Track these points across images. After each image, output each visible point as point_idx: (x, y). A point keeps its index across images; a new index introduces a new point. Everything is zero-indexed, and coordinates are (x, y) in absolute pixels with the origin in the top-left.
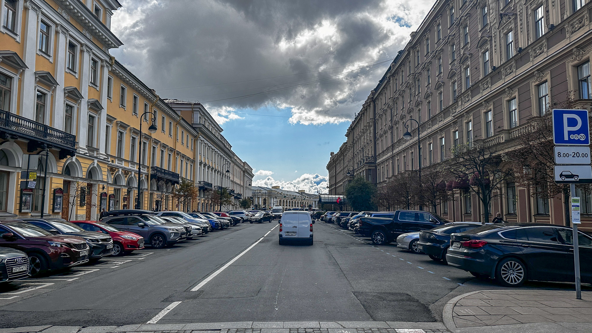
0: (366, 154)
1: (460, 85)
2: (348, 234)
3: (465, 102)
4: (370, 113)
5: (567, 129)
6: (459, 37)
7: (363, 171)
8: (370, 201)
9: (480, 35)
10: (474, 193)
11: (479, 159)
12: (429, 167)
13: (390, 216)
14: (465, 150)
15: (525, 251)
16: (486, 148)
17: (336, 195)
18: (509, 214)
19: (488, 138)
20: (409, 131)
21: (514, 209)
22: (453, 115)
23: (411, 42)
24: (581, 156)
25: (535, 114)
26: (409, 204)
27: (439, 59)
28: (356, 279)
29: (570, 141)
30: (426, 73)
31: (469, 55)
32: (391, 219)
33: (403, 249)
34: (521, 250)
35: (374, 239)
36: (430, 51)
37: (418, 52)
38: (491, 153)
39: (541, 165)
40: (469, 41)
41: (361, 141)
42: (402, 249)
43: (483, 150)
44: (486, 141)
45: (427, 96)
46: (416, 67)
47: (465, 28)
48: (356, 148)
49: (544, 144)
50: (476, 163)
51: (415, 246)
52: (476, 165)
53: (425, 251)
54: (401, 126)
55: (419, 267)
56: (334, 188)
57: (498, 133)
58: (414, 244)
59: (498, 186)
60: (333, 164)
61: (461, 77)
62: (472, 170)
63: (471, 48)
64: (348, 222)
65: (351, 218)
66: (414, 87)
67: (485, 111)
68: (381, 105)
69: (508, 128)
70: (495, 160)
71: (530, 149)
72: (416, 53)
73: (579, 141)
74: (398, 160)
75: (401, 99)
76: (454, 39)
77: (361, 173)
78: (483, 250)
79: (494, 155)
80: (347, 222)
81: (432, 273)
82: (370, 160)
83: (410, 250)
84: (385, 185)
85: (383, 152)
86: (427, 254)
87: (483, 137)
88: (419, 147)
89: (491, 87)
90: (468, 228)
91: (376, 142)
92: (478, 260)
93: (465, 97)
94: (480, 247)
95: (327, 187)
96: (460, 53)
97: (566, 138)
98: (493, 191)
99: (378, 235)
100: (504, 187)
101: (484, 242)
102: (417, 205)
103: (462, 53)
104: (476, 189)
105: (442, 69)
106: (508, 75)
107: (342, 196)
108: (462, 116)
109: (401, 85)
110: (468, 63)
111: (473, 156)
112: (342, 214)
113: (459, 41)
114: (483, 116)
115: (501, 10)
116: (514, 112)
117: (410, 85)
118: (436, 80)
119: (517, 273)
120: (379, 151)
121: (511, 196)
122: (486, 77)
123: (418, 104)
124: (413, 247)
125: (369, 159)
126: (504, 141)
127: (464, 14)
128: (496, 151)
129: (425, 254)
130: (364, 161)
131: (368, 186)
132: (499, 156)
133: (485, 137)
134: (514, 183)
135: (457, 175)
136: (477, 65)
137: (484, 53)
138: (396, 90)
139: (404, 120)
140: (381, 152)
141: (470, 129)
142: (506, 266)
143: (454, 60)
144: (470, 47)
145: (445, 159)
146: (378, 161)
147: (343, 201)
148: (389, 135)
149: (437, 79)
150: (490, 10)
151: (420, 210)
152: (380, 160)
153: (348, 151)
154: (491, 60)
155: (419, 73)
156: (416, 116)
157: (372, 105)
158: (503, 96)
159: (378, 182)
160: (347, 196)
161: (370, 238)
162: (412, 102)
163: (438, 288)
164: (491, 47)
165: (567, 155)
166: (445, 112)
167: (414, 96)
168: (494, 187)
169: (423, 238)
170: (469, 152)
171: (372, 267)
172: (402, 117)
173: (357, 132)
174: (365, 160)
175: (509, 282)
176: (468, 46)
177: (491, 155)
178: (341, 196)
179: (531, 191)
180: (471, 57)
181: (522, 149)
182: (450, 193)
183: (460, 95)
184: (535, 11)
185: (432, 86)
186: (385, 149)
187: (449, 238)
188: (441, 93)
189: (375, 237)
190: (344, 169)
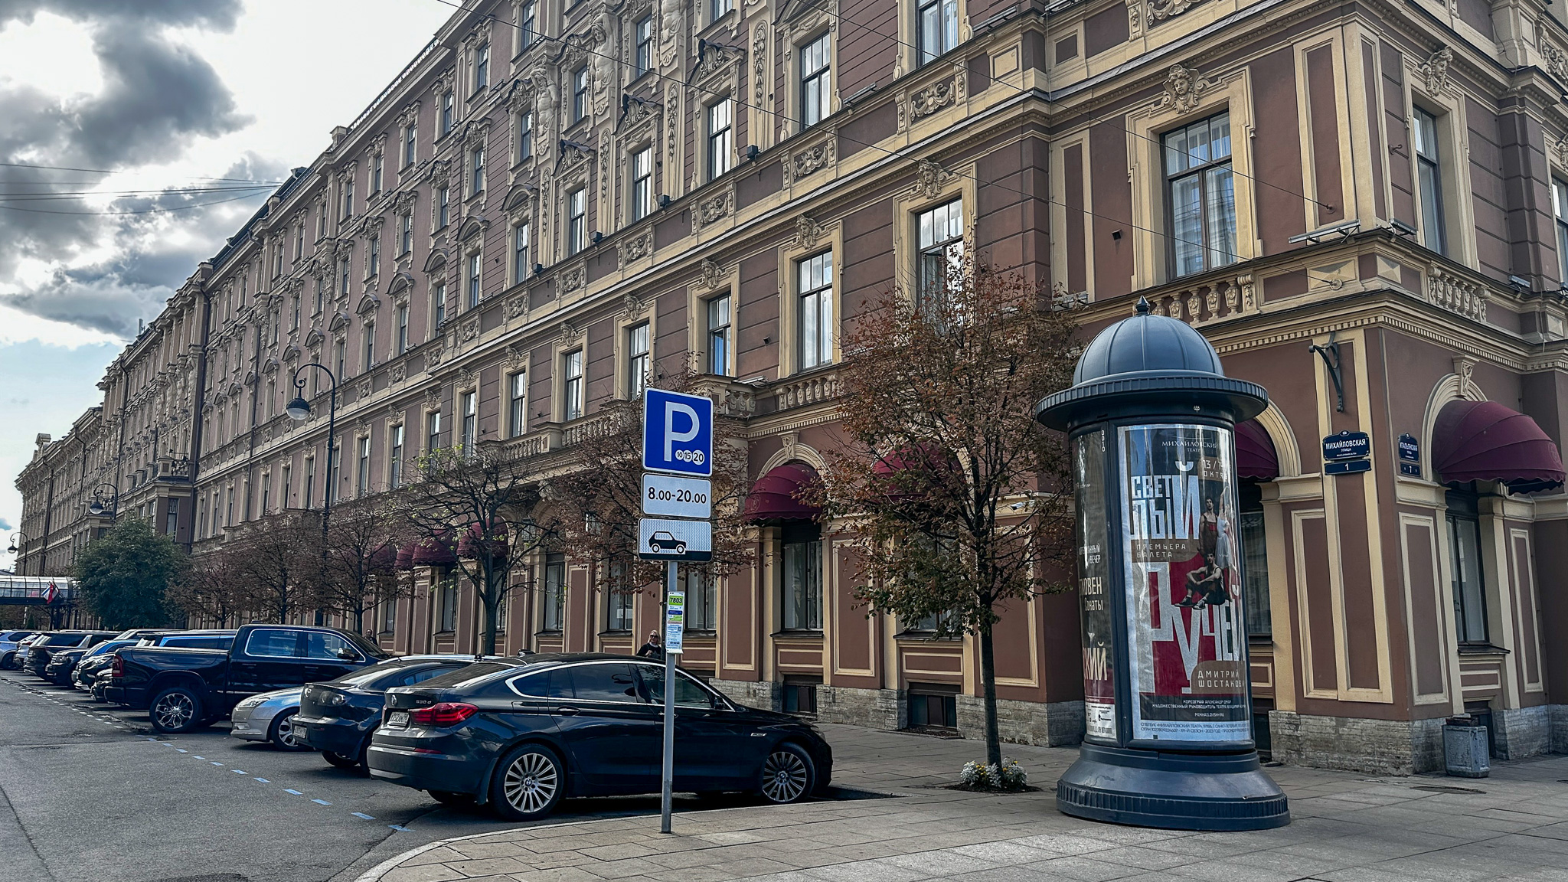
0: (165, 451)
1: (455, 296)
2: (69, 703)
3: (464, 342)
4: (190, 332)
5: (670, 436)
6: (461, 172)
7: (151, 503)
8: (163, 596)
9: (512, 180)
10: (464, 578)
11: (484, 490)
12: (355, 504)
13: (219, 643)
14: (453, 465)
15: (565, 724)
16: (504, 464)
17: (42, 575)
18: (545, 631)
19: (512, 439)
20: (307, 399)
21: (559, 621)
22: (431, 370)
23: (331, 153)
24: (693, 499)
25: (619, 395)
26: (285, 607)
27: (406, 216)
28: (72, 848)
29: (676, 464)
30: (367, 244)
31: (482, 222)
32: (224, 652)
33: (248, 740)
34: (555, 722)
35: (160, 715)
36: (381, 189)
37: (349, 183)
38: (515, 478)
39: (621, 513)
40: (484, 187)
41: (151, 408)
42: (245, 742)
43: (496, 468)
44: (506, 445)
45: (366, 309)
46: (341, 224)
47: (477, 151)
48: (134, 430)
49: (631, 466)
50: (475, 499)
51: (286, 728)
52: (477, 504)
53: (317, 741)
54: (283, 379)
55: (290, 791)
56: (36, 554)
57: (535, 429)
58: (284, 723)
59: (527, 560)
60: (43, 474)
61: (458, 274)
62: (464, 518)
63: (488, 205)
64: (76, 663)
65: (89, 651)
66: (331, 276)
67: (510, 369)
68: (227, 308)
69: (559, 419)
70: (522, 496)
71: (600, 474)
72: (343, 185)
73: (691, 467)
74: (267, 476)
75: (290, 301)
76: (449, 173)
77: (141, 507)
78: (465, 729)
79: (521, 482)
80: (69, 666)
81: (324, 803)
82: (177, 471)
83: (271, 741)
84: (220, 548)
85: (222, 449)
86: (318, 751)
87: (502, 435)
88: (331, 444)
89: (528, 314)
90: (438, 672)
91: (201, 417)
92: (449, 758)
93: (465, 327)
94: (459, 721)
95: (12, 548)
96: (460, 213)
97: (668, 457)
98: (513, 573)
99: (174, 702)
100: (540, 563)
101: (470, 708)
102: (311, 609)
103: (464, 215)
104: (471, 566)
105: (411, 245)
106: (568, 292)
107: (64, 580)
108: (452, 375)
109: (293, 264)
110: (478, 243)
111: (469, 482)
112: (56, 641)
113: (461, 182)
114: (504, 381)
115: (564, 133)
116: (575, 382)
117: (319, 268)
118: (393, 269)
119: (543, 782)
120: (211, 442)
121: (553, 589)
122: (517, 286)
123: (339, 326)
124: (281, 732)
125: (174, 465)
126: (548, 450)
127: (477, 116)
128: (527, 474)
129: (313, 751)
130: (155, 472)
131: (162, 549)
132: (533, 488)
133: (504, 436)
134: (562, 554)
135: (426, 530)
136: (501, 251)
137: (518, 227)
138: (279, 275)
139: (295, 365)
140: (215, 448)
141: (472, 412)
142: (519, 767)
143: (444, 228)
144: (485, 204)
145: (399, 483)
146: (202, 476)
147: (66, 596)
148: (245, 400)
149: (397, 268)
150: (538, 124)
151: (316, 625)
152: (210, 473)
153: (105, 437)
154: (532, 247)
155: (349, 240)
156: (329, 356)
157: (199, 307)
158: (554, 340)
159: (196, 540)
160: (82, 579)
161: (147, 714)
162: (321, 317)
163: (333, 846)
164: (536, 217)
165: (666, 496)
166: (411, 358)
167: (330, 303)
168: (515, 563)
169: (313, 706)
170: (461, 471)
171: (136, 805)
172: (291, 356)
173: (142, 380)
174: (160, 468)
175: (522, 809)
176: (480, 199)
177: (513, 483)
178: (58, 580)
179: (599, 577)
180: (486, 230)
181: (585, 473)
182: (403, 576)
183: (452, 321)
184: (634, 155)
185: (383, 283)
186: (229, 441)
187: (380, 700)
188: (402, 307)
189: (162, 708)
190: (82, 491)
